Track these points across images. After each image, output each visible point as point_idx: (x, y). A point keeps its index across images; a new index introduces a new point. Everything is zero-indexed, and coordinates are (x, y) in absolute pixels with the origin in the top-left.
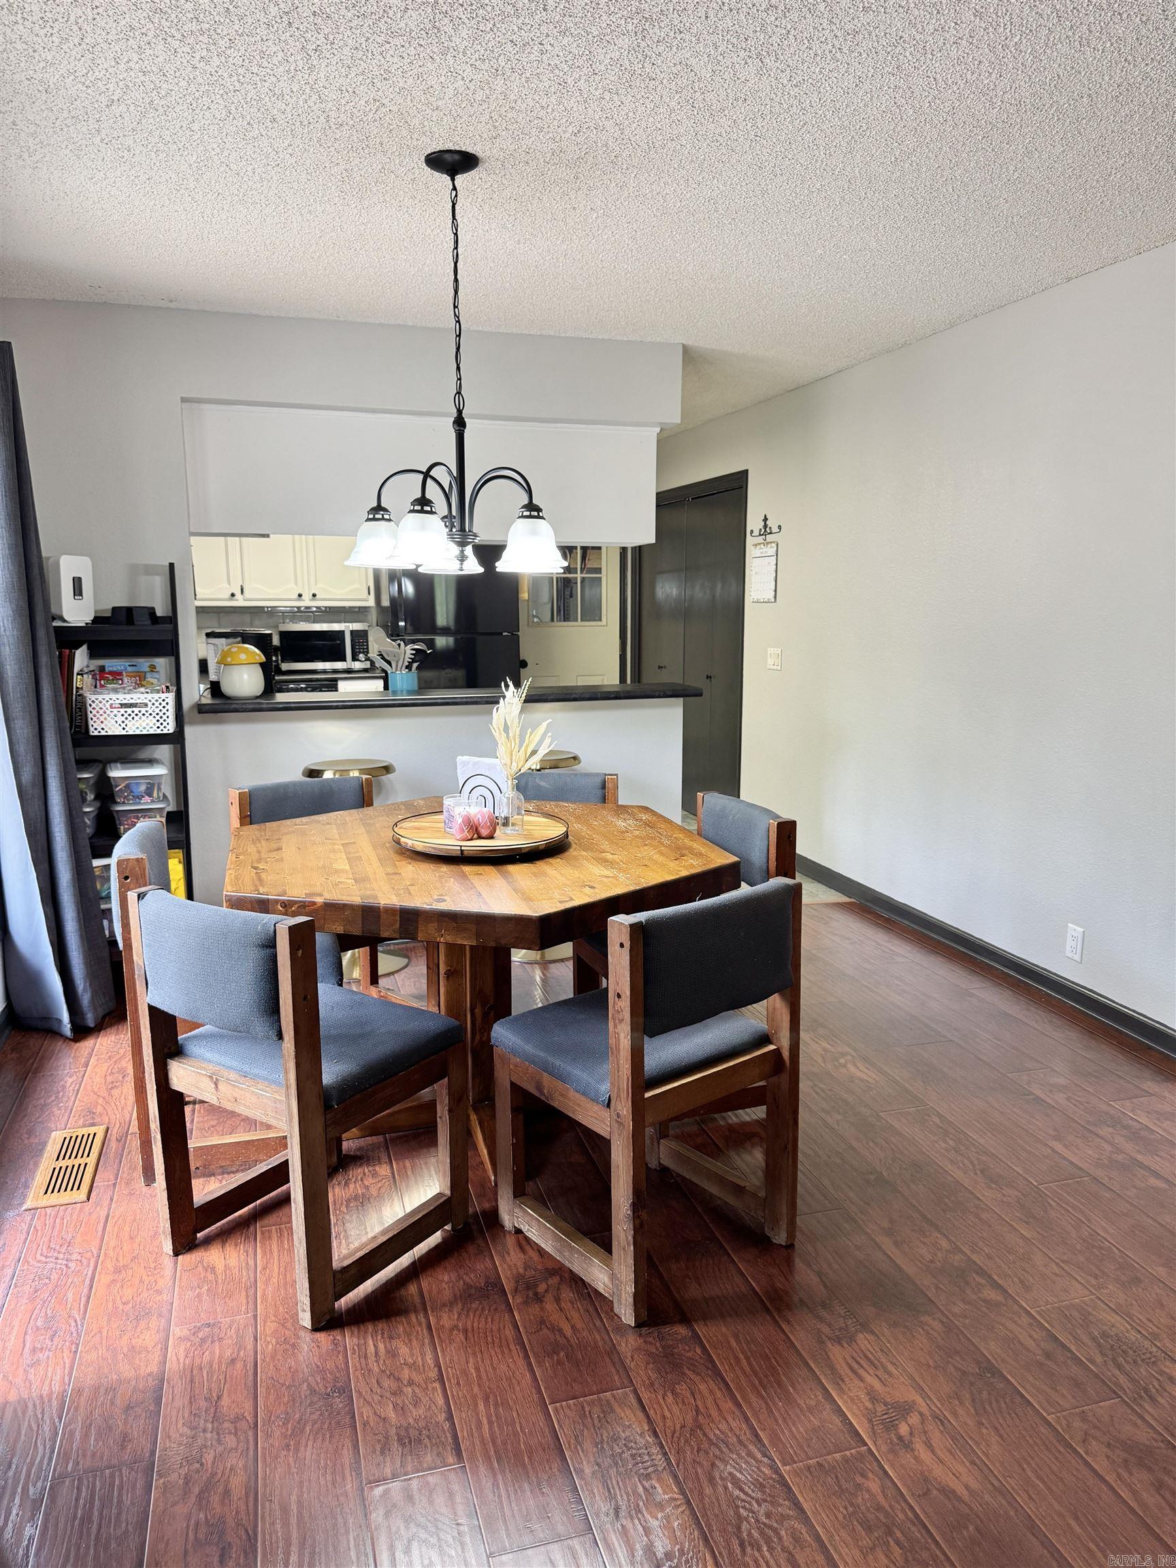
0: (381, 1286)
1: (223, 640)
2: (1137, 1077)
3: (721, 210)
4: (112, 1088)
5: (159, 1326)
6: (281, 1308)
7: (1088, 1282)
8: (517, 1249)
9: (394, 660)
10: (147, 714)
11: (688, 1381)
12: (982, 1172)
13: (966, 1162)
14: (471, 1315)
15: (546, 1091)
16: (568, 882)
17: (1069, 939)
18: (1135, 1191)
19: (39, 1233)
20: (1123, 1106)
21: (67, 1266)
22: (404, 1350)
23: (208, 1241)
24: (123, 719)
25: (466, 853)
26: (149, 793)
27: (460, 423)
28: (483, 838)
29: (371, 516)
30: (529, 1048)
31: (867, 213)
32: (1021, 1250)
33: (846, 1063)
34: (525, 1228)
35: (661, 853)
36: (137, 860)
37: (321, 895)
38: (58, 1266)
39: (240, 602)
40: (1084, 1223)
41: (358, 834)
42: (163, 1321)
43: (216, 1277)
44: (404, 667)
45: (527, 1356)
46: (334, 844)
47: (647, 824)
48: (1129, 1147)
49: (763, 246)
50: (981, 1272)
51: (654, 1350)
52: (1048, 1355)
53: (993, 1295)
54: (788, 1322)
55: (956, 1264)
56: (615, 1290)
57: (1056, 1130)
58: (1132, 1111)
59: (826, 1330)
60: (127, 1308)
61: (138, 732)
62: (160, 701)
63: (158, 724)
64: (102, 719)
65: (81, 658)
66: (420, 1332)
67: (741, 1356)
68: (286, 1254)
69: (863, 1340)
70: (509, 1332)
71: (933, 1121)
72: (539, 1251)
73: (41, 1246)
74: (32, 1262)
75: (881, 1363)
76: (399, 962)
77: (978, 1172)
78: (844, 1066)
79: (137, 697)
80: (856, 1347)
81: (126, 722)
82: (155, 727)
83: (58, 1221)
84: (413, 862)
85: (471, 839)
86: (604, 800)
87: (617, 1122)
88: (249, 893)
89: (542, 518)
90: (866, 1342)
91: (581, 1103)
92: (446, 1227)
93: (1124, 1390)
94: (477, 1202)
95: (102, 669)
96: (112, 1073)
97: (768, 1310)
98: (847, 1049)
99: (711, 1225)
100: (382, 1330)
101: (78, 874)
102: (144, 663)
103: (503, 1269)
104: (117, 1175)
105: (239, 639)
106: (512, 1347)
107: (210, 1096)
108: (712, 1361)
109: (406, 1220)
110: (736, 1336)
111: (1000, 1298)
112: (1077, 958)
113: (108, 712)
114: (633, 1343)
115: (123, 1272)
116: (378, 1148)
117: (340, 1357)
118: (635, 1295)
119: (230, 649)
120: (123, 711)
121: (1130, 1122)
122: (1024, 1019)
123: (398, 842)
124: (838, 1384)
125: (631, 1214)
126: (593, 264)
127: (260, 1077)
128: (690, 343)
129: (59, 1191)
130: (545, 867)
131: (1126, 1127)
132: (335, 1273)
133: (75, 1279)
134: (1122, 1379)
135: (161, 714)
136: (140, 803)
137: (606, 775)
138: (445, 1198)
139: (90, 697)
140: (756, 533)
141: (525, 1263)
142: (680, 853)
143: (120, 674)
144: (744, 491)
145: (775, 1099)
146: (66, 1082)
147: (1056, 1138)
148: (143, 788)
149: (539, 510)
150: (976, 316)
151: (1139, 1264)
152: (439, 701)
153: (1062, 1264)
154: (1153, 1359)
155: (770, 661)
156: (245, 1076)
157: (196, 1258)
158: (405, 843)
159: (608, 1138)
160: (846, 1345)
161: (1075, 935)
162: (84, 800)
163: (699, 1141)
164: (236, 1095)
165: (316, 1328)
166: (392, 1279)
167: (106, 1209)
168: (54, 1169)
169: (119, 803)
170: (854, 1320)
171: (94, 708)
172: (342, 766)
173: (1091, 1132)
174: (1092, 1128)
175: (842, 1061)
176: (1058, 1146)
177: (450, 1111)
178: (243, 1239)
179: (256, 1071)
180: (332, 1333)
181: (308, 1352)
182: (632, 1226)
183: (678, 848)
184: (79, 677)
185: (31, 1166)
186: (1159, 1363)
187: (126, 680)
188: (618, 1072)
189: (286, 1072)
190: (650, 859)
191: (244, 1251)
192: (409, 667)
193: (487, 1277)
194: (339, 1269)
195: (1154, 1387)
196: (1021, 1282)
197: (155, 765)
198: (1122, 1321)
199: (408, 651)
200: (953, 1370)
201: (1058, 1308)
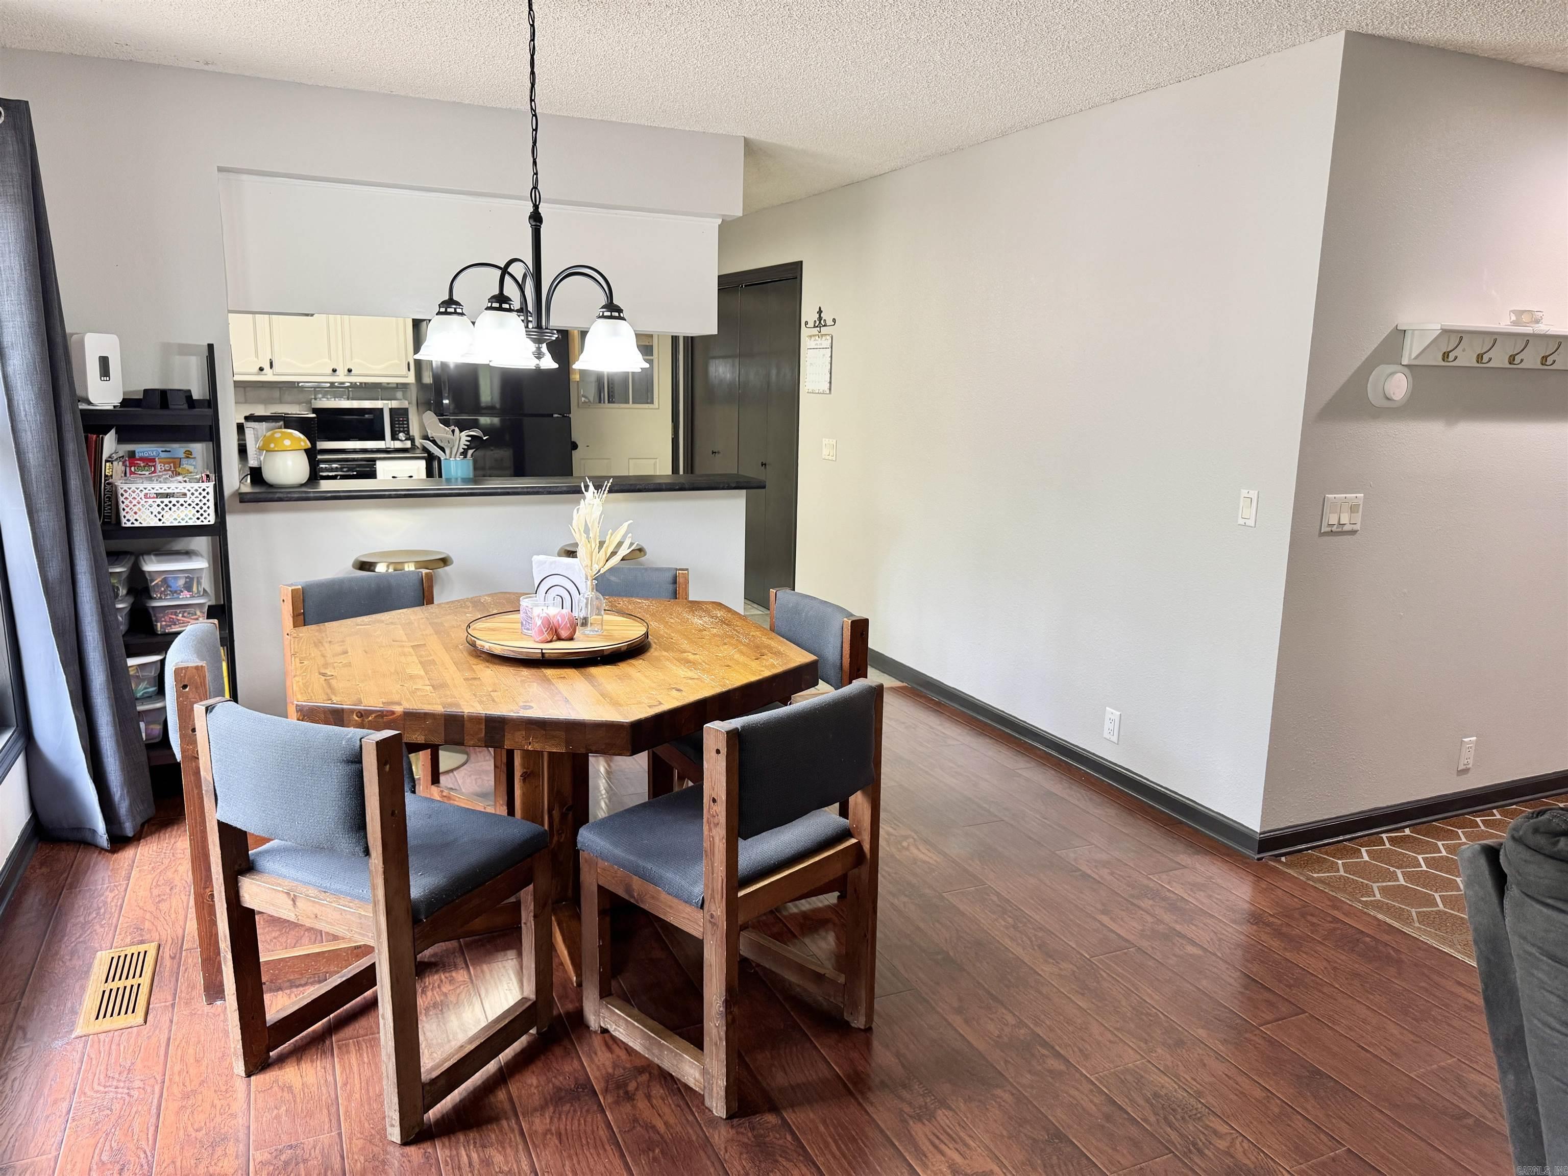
0: (469, 1095)
1: (264, 425)
2: (1172, 851)
3: (795, 16)
4: (159, 902)
5: (237, 1152)
6: (366, 1125)
7: (1140, 1047)
8: (604, 1048)
9: (447, 446)
10: (186, 505)
11: (781, 1168)
12: (1040, 947)
13: (1025, 938)
14: (563, 1117)
15: (636, 894)
16: (654, 685)
17: (1107, 722)
18: (1174, 958)
19: (94, 1062)
20: (1160, 878)
21: (128, 1094)
22: (498, 1158)
23: (282, 1060)
24: (159, 509)
25: (547, 655)
26: (188, 587)
27: (536, 218)
28: (563, 640)
29: (443, 310)
30: (619, 852)
31: (935, 29)
32: (1079, 1021)
33: (908, 845)
34: (612, 1028)
35: (742, 653)
36: (197, 668)
37: (399, 704)
38: (119, 1096)
39: (269, 376)
40: (1133, 992)
41: (426, 635)
42: (241, 1145)
43: (294, 1096)
44: (459, 454)
45: (623, 1156)
46: (403, 646)
47: (723, 622)
48: (1167, 917)
49: (832, 51)
50: (1045, 1044)
51: (746, 1140)
52: (1108, 1118)
53: (1054, 1064)
54: (872, 1104)
55: (1022, 1038)
56: (706, 1084)
57: (1103, 904)
58: (1169, 883)
59: (907, 1109)
60: (200, 1135)
61: (176, 524)
62: (200, 490)
63: (198, 515)
64: (135, 509)
65: (109, 442)
66: (513, 1139)
67: (830, 1140)
68: (366, 1068)
69: (942, 1116)
70: (603, 1133)
71: (991, 899)
72: (626, 1050)
73: (97, 1075)
74: (89, 1093)
75: (960, 1138)
76: (459, 758)
77: (1036, 948)
78: (907, 849)
79: (174, 486)
80: (935, 1123)
81: (163, 513)
82: (195, 519)
83: (114, 1047)
84: (491, 666)
85: (551, 641)
86: (675, 595)
87: (710, 922)
88: (320, 701)
89: (623, 319)
90: (945, 1118)
91: (673, 905)
92: (531, 1031)
93: (1175, 1144)
94: (560, 1004)
95: (132, 455)
96: (157, 885)
97: (851, 1093)
98: (910, 833)
99: (792, 1013)
100: (474, 1139)
101: (112, 675)
102: (178, 449)
103: (592, 1070)
104: (175, 994)
105: (281, 423)
106: (608, 1147)
107: (286, 912)
108: (803, 1148)
109: (493, 1027)
110: (824, 1122)
111: (1063, 1068)
112: (1115, 739)
113: (142, 502)
114: (725, 1134)
115: (192, 1097)
116: (454, 953)
117: (433, 1170)
118: (727, 1089)
119: (273, 434)
120: (158, 501)
121: (1167, 893)
122: (1067, 797)
123: (473, 645)
124: (922, 1160)
125: (724, 1011)
126: (662, 57)
127: (341, 893)
128: (751, 136)
129: (112, 1015)
130: (624, 668)
131: (1164, 899)
132: (424, 1085)
133: (140, 1108)
134: (1174, 1136)
135: (201, 504)
136: (178, 598)
137: (677, 569)
138: (530, 1003)
139: (122, 486)
140: (811, 324)
141: (614, 1062)
142: (759, 652)
143: (153, 460)
144: (799, 281)
145: (855, 890)
146: (107, 897)
147: (1105, 912)
148: (181, 582)
149: (620, 311)
150: (1026, 127)
151: (1180, 1026)
152: (499, 490)
153: (1116, 1032)
154: (1199, 1115)
155: (825, 452)
156: (325, 892)
157: (270, 1078)
158: (481, 646)
159: (701, 938)
160: (926, 1122)
161: (1112, 718)
162: (117, 595)
163: (775, 930)
164: (316, 911)
165: (406, 1142)
166: (479, 1086)
167: (166, 1031)
168: (104, 992)
169: (155, 598)
170: (933, 1098)
171: (126, 498)
172: (396, 558)
173: (1133, 904)
174: (1136, 901)
175: (905, 844)
176: (1105, 919)
177: (535, 916)
178: (319, 1055)
179: (338, 886)
180: (422, 1146)
181: (399, 1168)
182: (724, 1022)
183: (757, 647)
184: (108, 464)
185: (77, 990)
186: (1204, 1118)
187: (159, 467)
188: (713, 874)
189: (374, 888)
190: (732, 659)
191: (322, 1068)
192: (464, 454)
193: (576, 1079)
194: (428, 1081)
195: (1201, 1140)
196: (1081, 1050)
197: (194, 558)
198: (1170, 1081)
199: (463, 438)
200: (1024, 1138)
201: (1114, 1073)
